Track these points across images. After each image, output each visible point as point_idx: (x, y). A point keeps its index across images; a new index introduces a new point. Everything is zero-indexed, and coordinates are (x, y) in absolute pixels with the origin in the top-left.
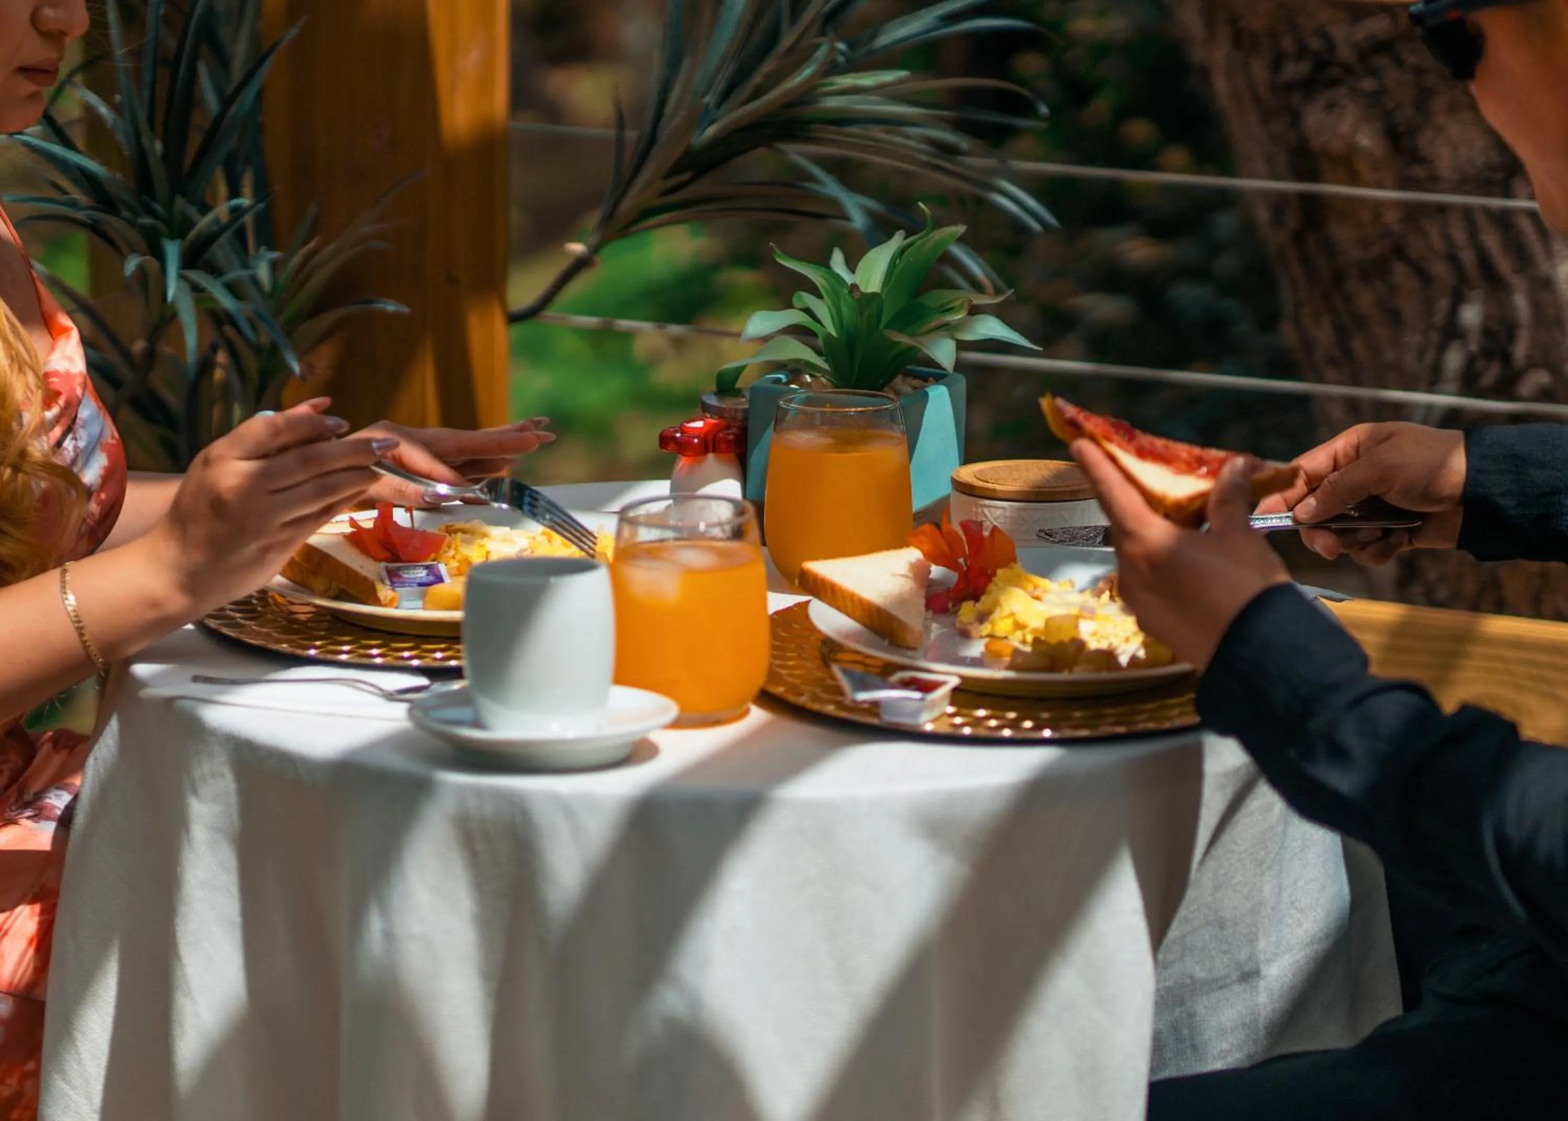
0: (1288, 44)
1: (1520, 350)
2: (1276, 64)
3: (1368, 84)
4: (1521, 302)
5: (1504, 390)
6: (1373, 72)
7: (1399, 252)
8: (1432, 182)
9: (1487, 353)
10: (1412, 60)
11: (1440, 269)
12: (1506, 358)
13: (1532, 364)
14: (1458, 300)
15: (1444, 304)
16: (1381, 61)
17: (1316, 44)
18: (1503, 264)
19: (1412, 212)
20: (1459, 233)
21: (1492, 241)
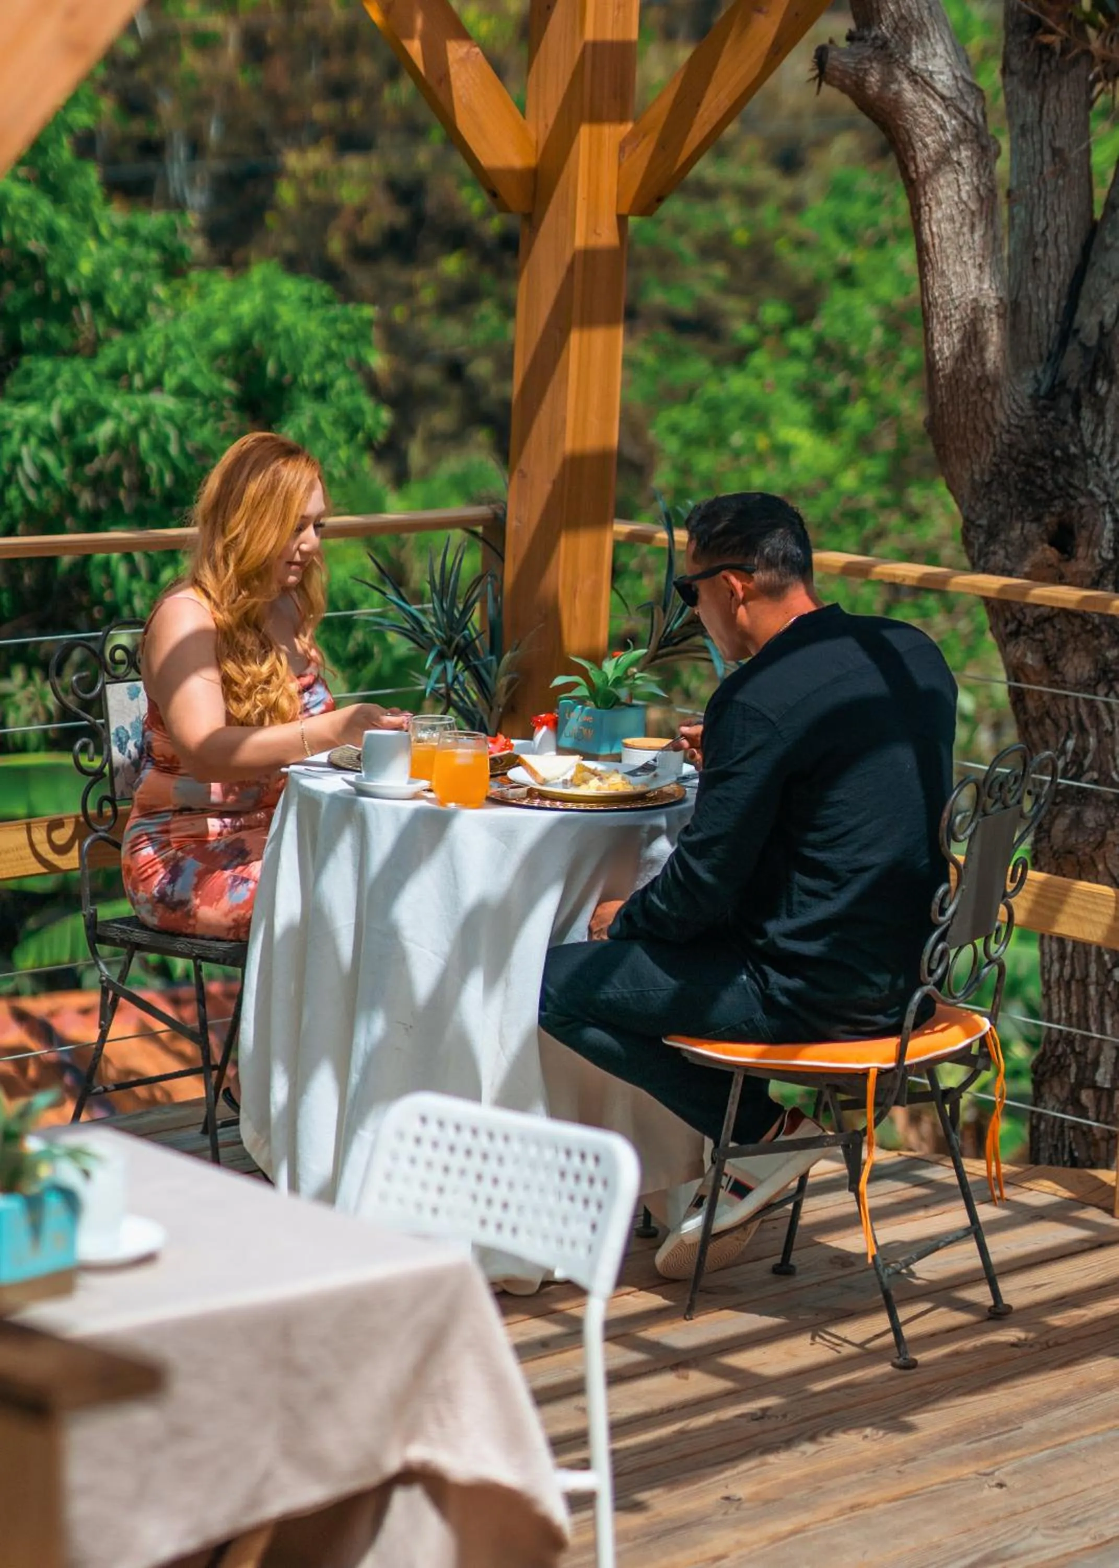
0: (1008, 615)
1: (1087, 762)
2: (1006, 625)
3: (1039, 636)
4: (1092, 741)
5: (1076, 778)
6: (1043, 631)
7: (1048, 714)
8: (1062, 684)
9: (1073, 762)
10: (1058, 627)
11: (1063, 723)
12: (1081, 765)
13: (1091, 768)
14: (1068, 737)
15: (1062, 739)
16: (1047, 626)
17: (1019, 616)
18: (1087, 723)
19: (1054, 697)
20: (1071, 707)
21: (1084, 711)
